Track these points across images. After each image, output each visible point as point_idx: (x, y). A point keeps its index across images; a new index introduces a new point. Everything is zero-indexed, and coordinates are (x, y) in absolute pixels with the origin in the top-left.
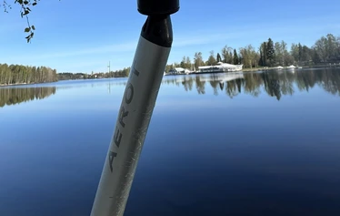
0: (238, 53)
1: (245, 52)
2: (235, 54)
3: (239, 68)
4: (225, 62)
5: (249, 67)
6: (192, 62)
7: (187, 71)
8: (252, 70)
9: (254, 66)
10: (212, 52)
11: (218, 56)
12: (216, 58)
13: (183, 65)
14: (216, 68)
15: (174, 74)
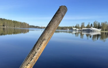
0: (100, 24)
1: (103, 24)
2: (99, 25)
3: (100, 30)
4: (94, 27)
5: (104, 30)
6: (80, 26)
7: (77, 29)
8: (105, 32)
9: (106, 30)
10: (89, 23)
11: (92, 25)
12: (90, 25)
13: (76, 27)
14: (90, 30)
15: (72, 30)
